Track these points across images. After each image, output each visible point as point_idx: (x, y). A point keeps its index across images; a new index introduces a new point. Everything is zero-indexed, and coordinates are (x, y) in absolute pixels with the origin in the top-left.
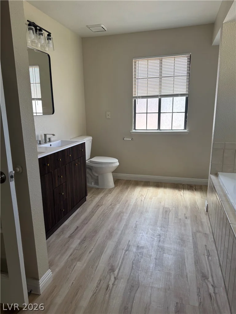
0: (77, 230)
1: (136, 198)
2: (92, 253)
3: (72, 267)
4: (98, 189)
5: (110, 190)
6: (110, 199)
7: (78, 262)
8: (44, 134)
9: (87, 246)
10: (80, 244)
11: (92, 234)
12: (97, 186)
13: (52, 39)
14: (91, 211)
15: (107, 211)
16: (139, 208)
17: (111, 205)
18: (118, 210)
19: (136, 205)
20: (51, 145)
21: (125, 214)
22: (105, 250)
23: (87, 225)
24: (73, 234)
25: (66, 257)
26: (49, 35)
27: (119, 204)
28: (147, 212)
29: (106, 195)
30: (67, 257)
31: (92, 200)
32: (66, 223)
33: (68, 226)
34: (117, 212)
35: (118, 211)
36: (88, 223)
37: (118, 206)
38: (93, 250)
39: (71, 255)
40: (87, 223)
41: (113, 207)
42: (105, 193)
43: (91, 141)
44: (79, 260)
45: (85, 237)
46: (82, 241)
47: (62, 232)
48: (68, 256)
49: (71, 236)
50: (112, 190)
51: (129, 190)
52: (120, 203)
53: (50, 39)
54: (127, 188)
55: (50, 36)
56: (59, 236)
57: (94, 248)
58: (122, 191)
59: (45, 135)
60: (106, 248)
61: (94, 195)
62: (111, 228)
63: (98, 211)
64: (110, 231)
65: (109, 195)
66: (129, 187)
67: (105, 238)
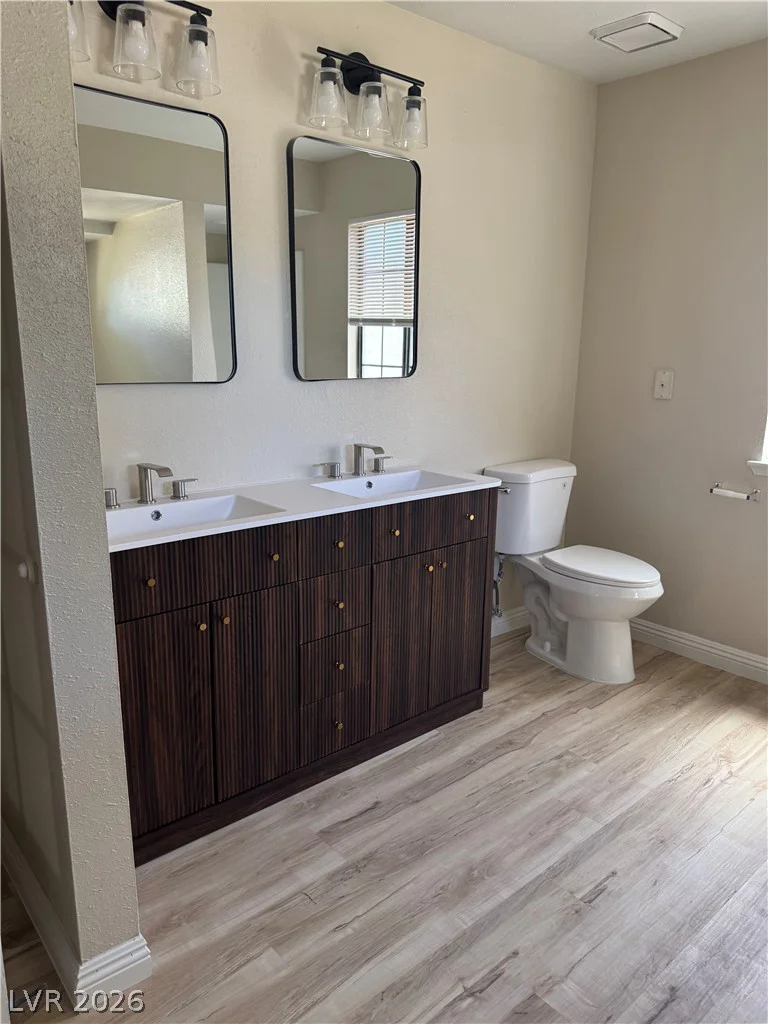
0: (365, 817)
1: (687, 762)
2: (340, 936)
3: (239, 960)
4: (559, 672)
5: (606, 692)
6: (577, 728)
7: (271, 950)
8: (355, 446)
9: (348, 898)
10: (331, 876)
11: (402, 856)
12: (558, 661)
13: (422, 105)
14: (469, 756)
15: (526, 777)
16: (666, 815)
17: (559, 757)
18: (572, 788)
19: (663, 795)
20: (370, 485)
21: (587, 820)
22: (397, 945)
23: (414, 808)
24: (344, 825)
25: (252, 909)
26: (415, 90)
27: (595, 766)
28: (695, 846)
29: (572, 708)
30: (254, 912)
31: (502, 714)
32: (355, 772)
33: (351, 787)
34: (561, 799)
35: (568, 798)
36: (422, 804)
37: (583, 773)
38: (356, 925)
39: (272, 908)
40: (417, 801)
41: (562, 769)
42: (574, 697)
43: (570, 483)
44: (277, 945)
45: (369, 858)
46: (347, 868)
47: (319, 801)
48: (263, 907)
49: (328, 835)
50: (613, 692)
51: (685, 712)
52: (601, 764)
53: (417, 105)
54: (679, 705)
55: (418, 93)
56: (299, 812)
57: (364, 916)
58: (647, 712)
59: (358, 449)
60: (404, 940)
61: (526, 695)
62: (485, 861)
63: (490, 767)
64: (472, 870)
65: (585, 711)
66: (694, 698)
67: (433, 892)
